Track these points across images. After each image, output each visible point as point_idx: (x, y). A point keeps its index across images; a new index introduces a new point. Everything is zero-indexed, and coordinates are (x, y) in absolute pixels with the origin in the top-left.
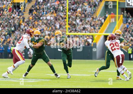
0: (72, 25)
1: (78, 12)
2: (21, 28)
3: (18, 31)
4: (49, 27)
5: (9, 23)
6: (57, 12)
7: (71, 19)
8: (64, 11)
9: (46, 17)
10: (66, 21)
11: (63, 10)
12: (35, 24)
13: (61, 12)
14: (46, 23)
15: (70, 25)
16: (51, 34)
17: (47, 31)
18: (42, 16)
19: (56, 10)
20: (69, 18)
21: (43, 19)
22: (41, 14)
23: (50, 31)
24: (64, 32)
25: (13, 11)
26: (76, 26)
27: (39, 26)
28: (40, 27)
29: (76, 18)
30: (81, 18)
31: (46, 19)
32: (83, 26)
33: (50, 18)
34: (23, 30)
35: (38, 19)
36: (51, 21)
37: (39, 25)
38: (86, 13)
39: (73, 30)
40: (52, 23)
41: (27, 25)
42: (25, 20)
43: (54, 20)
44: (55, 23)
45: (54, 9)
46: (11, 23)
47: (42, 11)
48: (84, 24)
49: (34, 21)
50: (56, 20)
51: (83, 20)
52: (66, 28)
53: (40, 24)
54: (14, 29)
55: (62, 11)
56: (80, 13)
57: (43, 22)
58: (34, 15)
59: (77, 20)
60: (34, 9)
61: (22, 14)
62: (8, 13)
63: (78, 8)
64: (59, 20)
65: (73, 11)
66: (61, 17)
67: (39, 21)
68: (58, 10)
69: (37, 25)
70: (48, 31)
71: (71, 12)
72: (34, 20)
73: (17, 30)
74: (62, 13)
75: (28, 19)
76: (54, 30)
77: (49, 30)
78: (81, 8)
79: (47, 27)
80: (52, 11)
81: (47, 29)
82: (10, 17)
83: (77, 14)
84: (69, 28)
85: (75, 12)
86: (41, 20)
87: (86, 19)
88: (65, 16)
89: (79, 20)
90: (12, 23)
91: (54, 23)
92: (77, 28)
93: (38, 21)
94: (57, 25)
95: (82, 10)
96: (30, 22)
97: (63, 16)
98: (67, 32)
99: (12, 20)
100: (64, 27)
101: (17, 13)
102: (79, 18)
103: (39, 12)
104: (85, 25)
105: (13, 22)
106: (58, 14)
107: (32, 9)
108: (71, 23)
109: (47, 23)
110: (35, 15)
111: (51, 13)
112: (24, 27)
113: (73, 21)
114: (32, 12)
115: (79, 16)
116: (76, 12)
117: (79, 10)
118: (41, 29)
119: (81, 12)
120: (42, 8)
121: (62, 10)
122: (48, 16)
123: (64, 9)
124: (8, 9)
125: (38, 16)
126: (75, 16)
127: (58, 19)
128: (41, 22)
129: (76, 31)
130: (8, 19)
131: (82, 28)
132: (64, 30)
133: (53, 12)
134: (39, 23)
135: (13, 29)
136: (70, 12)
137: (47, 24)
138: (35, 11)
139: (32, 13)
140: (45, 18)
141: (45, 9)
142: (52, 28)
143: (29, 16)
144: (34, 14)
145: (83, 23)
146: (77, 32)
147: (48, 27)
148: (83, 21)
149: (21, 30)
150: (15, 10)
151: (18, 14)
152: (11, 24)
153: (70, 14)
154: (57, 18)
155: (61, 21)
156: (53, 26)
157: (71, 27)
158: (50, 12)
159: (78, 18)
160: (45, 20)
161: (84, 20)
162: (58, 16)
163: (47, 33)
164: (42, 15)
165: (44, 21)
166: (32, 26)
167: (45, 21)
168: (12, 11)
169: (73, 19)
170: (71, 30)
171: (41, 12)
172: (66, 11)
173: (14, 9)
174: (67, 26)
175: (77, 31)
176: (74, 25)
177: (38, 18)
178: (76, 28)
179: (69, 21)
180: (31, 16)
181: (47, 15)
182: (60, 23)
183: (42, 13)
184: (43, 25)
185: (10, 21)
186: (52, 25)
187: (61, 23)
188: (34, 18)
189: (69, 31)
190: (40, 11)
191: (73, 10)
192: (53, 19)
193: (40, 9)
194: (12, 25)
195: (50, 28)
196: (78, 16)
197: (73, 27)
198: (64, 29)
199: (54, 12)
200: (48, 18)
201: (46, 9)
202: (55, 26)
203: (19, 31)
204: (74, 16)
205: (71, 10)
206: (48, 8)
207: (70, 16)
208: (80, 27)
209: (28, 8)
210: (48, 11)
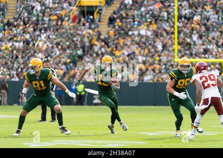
0: (184, 45)
1: (194, 22)
2: (94, 51)
3: (89, 56)
4: (144, 49)
5: (73, 41)
6: (158, 21)
7: (182, 35)
8: (170, 20)
9: (139, 30)
10: (174, 39)
11: (168, 18)
12: (118, 43)
13: (165, 22)
14: (138, 42)
15: (182, 46)
16: (148, 62)
17: (140, 55)
18: (132, 29)
19: (156, 19)
20: (179, 32)
21: (133, 34)
22: (129, 26)
23: (147, 56)
24: (170, 58)
25: (80, 20)
26: (192, 46)
27: (126, 47)
28: (129, 49)
29: (192, 33)
30: (200, 33)
31: (139, 34)
32: (204, 47)
33: (146, 33)
34: (97, 55)
35: (125, 35)
36: (147, 37)
37: (126, 45)
38: (208, 24)
39: (186, 54)
40: (150, 42)
41: (106, 46)
42: (102, 37)
43: (152, 37)
44: (154, 42)
45: (153, 16)
46: (76, 42)
47: (132, 20)
48: (205, 43)
49: (118, 39)
50: (157, 36)
51: (204, 36)
52: (174, 50)
53: (129, 43)
54: (82, 53)
55: (167, 21)
56: (199, 24)
57: (133, 41)
58: (117, 27)
59: (193, 36)
60: (118, 17)
61: (96, 25)
62: (72, 24)
63: (194, 16)
64: (162, 36)
65: (186, 21)
66: (165, 30)
67: (126, 38)
68: (160, 18)
69: (122, 46)
70: (143, 56)
71: (183, 22)
72: (117, 37)
73: (88, 54)
74: (168, 24)
75: (106, 34)
76: (153, 53)
77: (145, 54)
78: (201, 15)
79: (140, 49)
80: (149, 20)
81: (140, 52)
82: (75, 32)
83: (193, 25)
84: (180, 51)
85: (189, 22)
86: (130, 36)
87: (209, 33)
88: (173, 29)
89: (197, 35)
90: (78, 42)
91: (152, 42)
92: (194, 50)
93: (124, 38)
94: (158, 44)
95: (201, 18)
96: (110, 40)
97: (168, 29)
98: (176, 57)
99: (78, 36)
100: (171, 49)
101: (88, 24)
102: (197, 33)
103: (126, 21)
104: (208, 44)
105: (79, 40)
106: (159, 25)
107: (114, 18)
108: (183, 42)
109: (140, 41)
110: (119, 27)
111: (148, 23)
112: (100, 48)
113: (186, 38)
114: (114, 22)
115: (198, 29)
116: (191, 21)
117: (197, 18)
118: (130, 52)
119: (200, 22)
120: (132, 15)
121: (166, 18)
122: (143, 29)
123: (170, 16)
124: (72, 17)
125: (124, 28)
126: (190, 28)
127: (159, 34)
128: (129, 39)
129: (191, 55)
130: (71, 34)
131: (202, 50)
132: (171, 54)
133: (151, 23)
134: (126, 42)
135: (80, 52)
136: (180, 22)
137: (141, 44)
138: (118, 20)
139: (114, 24)
140: (136, 33)
141: (136, 16)
142: (149, 50)
143: (109, 29)
144: (118, 25)
145: (204, 41)
146: (194, 58)
147: (142, 49)
148: (204, 38)
149: (95, 55)
150: (83, 19)
151: (89, 27)
152: (76, 44)
153: (181, 25)
154: (157, 32)
155: (165, 38)
156: (150, 47)
157: (182, 49)
158: (146, 22)
159: (195, 32)
160: (137, 36)
161: (206, 36)
162: (159, 28)
163: (141, 59)
164: (131, 27)
165: (135, 37)
166: (115, 46)
167: (137, 39)
168: (77, 21)
169: (185, 34)
170: (183, 53)
171: (130, 22)
172: (173, 19)
173: (82, 16)
174: (176, 47)
175: (194, 56)
176: (189, 44)
177: (124, 33)
178: (191, 50)
179: (178, 39)
180: (111, 30)
181: (140, 27)
182: (162, 42)
183: (132, 23)
184: (134, 45)
185: (75, 39)
186: (150, 44)
187: (164, 42)
188: (117, 33)
189: (180, 55)
190: (128, 20)
191: (185, 18)
192: (152, 35)
193: (128, 17)
194: (79, 46)
195: (147, 51)
196: (194, 29)
197: (186, 48)
198: (171, 52)
199: (153, 22)
200: (143, 32)
201: (138, 16)
202: (155, 47)
203: (91, 55)
204: (188, 29)
205: (183, 19)
206: (141, 15)
207: (182, 30)
208: (199, 49)
209: (106, 16)
210: (142, 21)
